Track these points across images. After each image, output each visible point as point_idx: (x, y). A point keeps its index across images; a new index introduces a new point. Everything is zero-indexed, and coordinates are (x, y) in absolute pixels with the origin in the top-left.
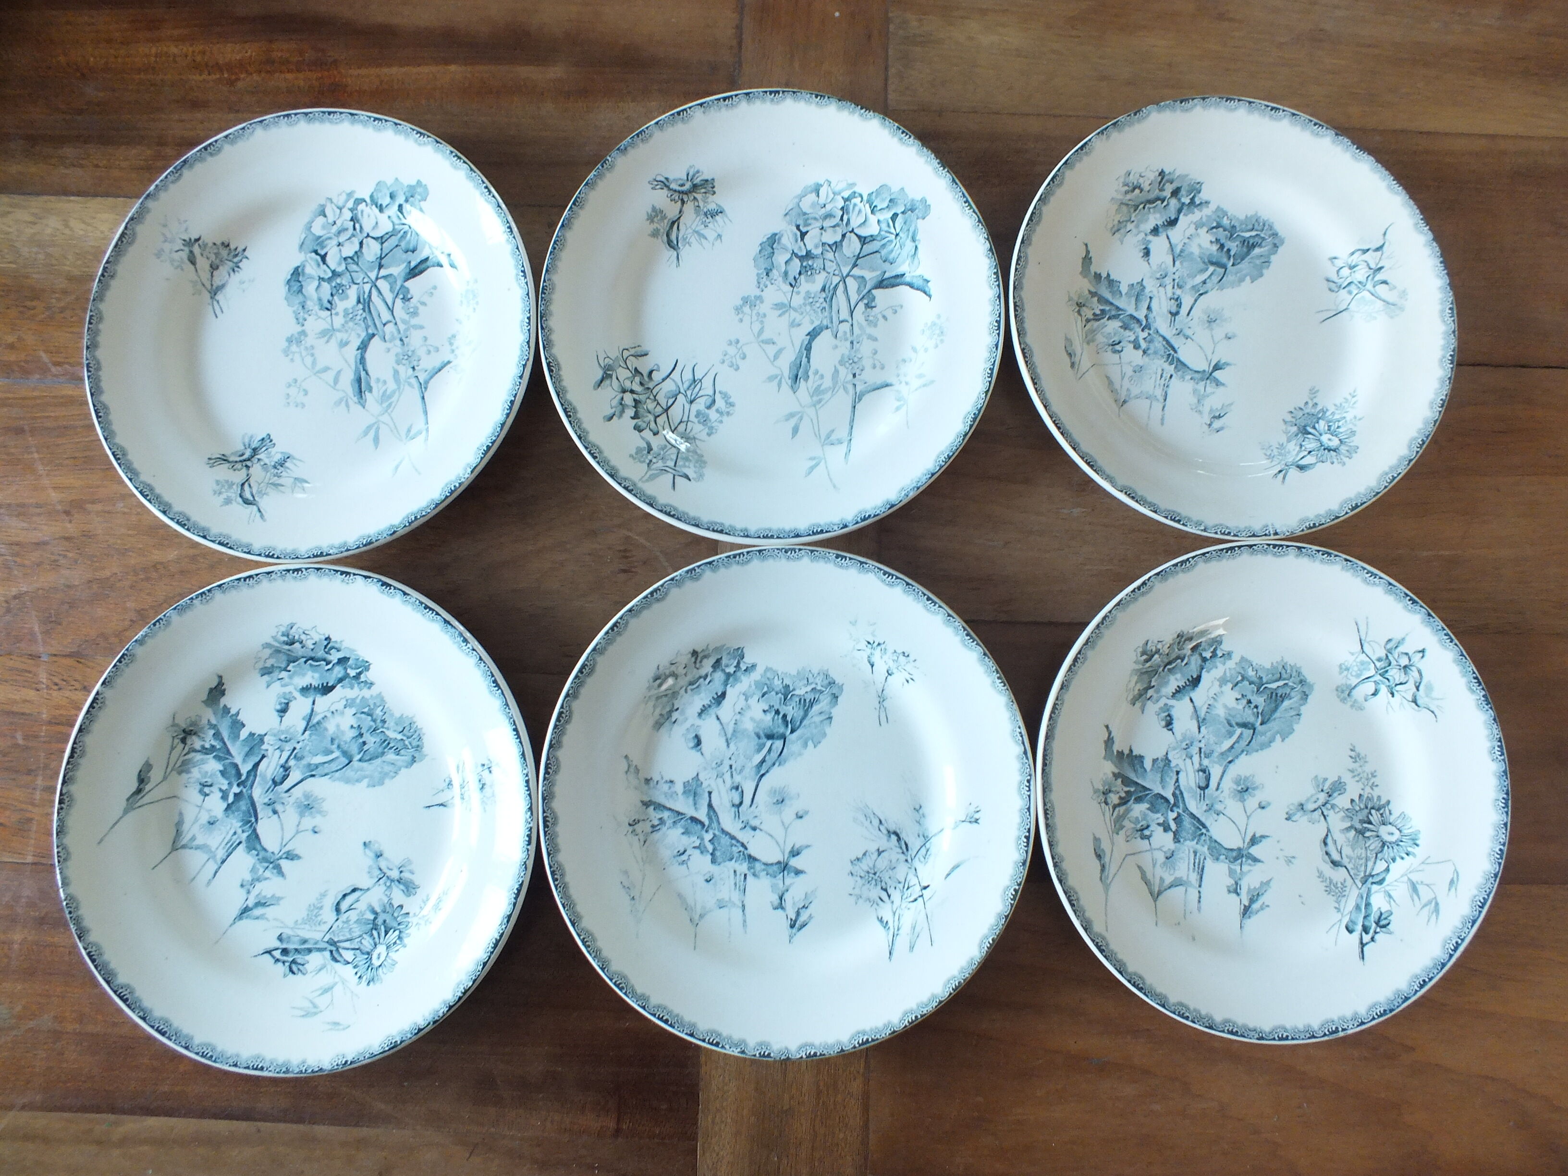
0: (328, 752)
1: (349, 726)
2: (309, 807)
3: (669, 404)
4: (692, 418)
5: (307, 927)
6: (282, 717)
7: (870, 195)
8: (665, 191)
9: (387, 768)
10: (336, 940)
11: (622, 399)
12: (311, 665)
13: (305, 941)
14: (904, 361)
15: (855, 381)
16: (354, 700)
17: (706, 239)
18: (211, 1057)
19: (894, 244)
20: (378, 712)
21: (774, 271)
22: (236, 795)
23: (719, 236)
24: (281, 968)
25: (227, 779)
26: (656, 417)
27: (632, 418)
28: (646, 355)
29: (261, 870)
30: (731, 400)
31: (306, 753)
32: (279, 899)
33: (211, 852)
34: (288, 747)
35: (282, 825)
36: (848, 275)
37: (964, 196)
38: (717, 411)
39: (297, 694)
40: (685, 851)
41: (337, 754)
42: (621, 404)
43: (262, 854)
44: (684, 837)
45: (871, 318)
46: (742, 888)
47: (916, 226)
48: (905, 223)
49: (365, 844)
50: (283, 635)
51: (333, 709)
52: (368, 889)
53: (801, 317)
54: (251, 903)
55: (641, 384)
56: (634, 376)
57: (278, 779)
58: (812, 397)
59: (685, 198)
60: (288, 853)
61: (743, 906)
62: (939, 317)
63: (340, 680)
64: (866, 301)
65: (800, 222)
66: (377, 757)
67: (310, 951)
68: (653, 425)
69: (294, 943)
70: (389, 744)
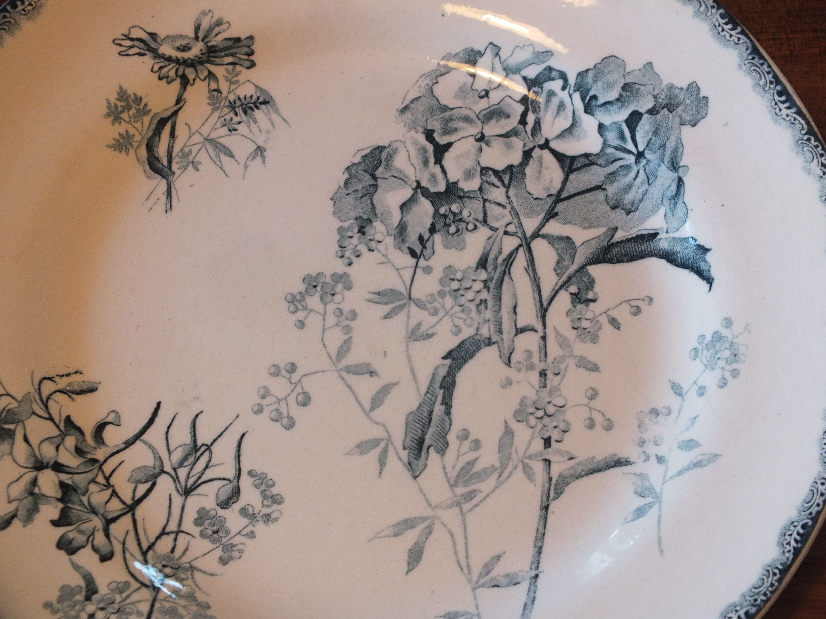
3: (139, 494)
4: (188, 525)
7: (582, 75)
8: (148, 60)
11: (34, 482)
14: (655, 412)
15: (550, 454)
17: (231, 155)
19: (632, 175)
21: (378, 225)
23: (260, 150)
26: (109, 522)
27: (55, 523)
28: (92, 390)
30: (274, 490)
36: (536, 235)
37: (777, 81)
38: (243, 512)
42: (31, 493)
45: (585, 324)
47: (679, 139)
48: (656, 133)
53: (434, 319)
55: (79, 451)
56: (63, 435)
58: (453, 487)
59: (190, 74)
62: (728, 323)
64: (573, 289)
65: (435, 125)
68: (100, 539)
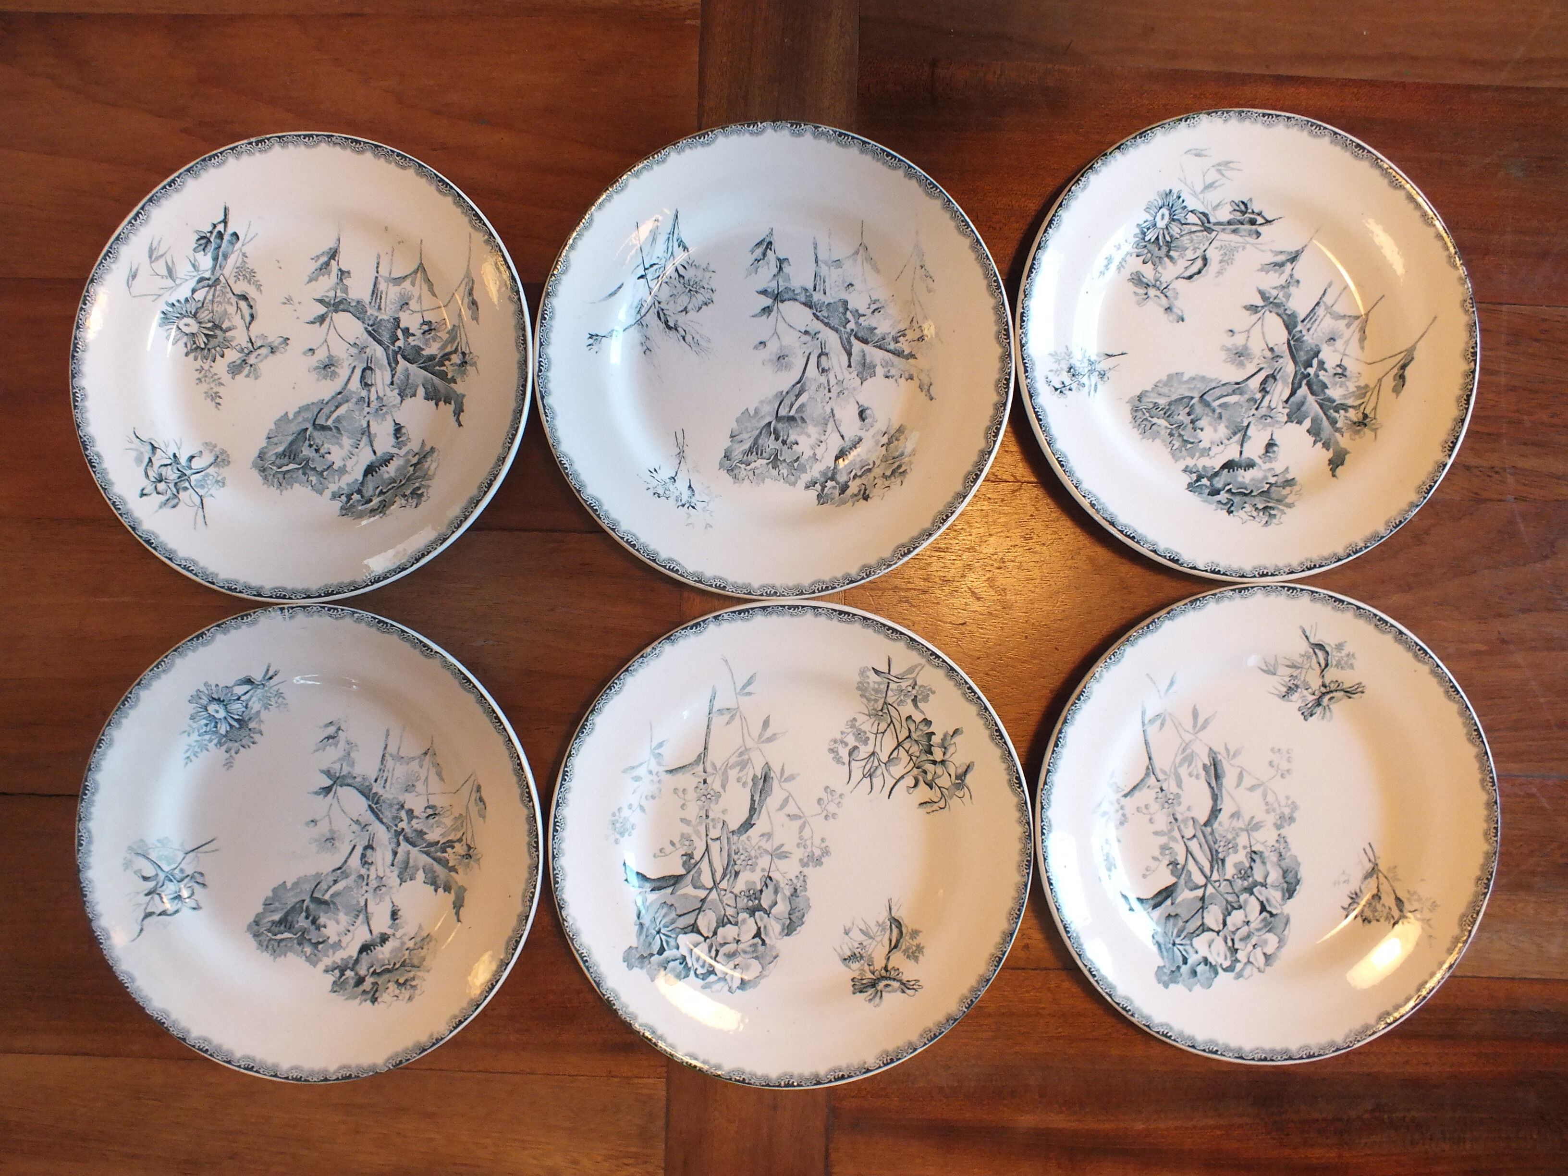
0: (1223, 406)
1: (1205, 430)
2: (1240, 354)
3: (896, 751)
4: (872, 737)
5: (1233, 244)
6: (1272, 439)
7: (687, 976)
8: (905, 979)
9: (1165, 390)
10: (1205, 233)
11: (944, 754)
12: (1246, 489)
13: (1234, 231)
14: (653, 797)
15: (704, 776)
16: (1202, 455)
17: (861, 930)
18: (1312, 126)
19: (662, 923)
20: (1177, 444)
21: (788, 893)
22: (1311, 366)
23: (847, 933)
24: (1255, 207)
25: (1321, 381)
26: (909, 737)
27: (933, 733)
28: (921, 804)
29: (1281, 295)
30: (832, 755)
31: (1245, 405)
32: (1261, 270)
33: (1330, 313)
34: (1263, 410)
35: (1264, 338)
36: (711, 889)
37: (587, 968)
38: (846, 744)
39: (1258, 461)
40: (873, 312)
41: (1215, 404)
42: (945, 748)
43: (1281, 311)
44: (874, 325)
45: (687, 843)
46: (818, 278)
47: (639, 940)
48: (650, 944)
49: (1183, 320)
50: (1275, 515)
51: (1222, 447)
52: (1177, 278)
53: (760, 844)
54: (1289, 266)
55: (925, 772)
56: (933, 779)
57: (1271, 380)
58: (749, 759)
59: (883, 973)
60: (1256, 312)
61: (816, 262)
62: (617, 841)
63: (1216, 474)
64: (693, 861)
65: (761, 948)
66: (1176, 401)
67: (1229, 223)
68: (913, 728)
69: (1245, 230)
70: (1165, 414)
